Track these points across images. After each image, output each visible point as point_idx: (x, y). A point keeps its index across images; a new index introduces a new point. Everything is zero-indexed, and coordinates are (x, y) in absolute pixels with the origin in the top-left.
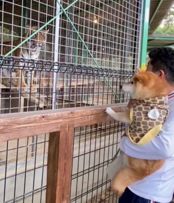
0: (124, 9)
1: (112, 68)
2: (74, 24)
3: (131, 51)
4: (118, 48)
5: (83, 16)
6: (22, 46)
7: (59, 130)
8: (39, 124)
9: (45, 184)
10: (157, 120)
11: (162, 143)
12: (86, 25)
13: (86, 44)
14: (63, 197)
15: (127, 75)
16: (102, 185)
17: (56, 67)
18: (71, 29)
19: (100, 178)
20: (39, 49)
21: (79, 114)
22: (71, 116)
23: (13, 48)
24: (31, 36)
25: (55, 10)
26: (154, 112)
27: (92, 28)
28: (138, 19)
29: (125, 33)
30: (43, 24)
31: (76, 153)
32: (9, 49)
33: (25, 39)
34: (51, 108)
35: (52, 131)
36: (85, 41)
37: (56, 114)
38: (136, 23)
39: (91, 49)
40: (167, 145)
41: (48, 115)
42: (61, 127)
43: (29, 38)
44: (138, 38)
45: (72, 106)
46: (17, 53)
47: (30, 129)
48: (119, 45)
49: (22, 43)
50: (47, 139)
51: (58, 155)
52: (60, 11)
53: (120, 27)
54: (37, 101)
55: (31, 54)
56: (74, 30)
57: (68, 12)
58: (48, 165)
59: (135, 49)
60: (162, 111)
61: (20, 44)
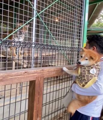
0: (73, 14)
1: (66, 46)
2: (44, 22)
3: (78, 36)
4: (70, 35)
5: (49, 18)
6: (14, 34)
8: (23, 76)
9: (27, 109)
10: (95, 75)
11: (98, 87)
12: (51, 22)
13: (51, 33)
14: (37, 116)
15: (75, 50)
16: (60, 109)
17: (33, 45)
18: (42, 24)
19: (59, 106)
20: (23, 36)
21: (47, 71)
22: (42, 72)
23: (9, 35)
24: (19, 29)
25: (33, 14)
26: (93, 70)
27: (55, 24)
29: (74, 26)
30: (26, 22)
31: (45, 92)
32: (6, 35)
33: (15, 30)
34: (31, 68)
35: (31, 80)
36: (50, 31)
37: (33, 71)
38: (80, 21)
39: (54, 36)
40: (101, 88)
42: (36, 78)
43: (18, 29)
44: (82, 29)
45: (43, 66)
46: (11, 37)
47: (18, 79)
48: (70, 33)
49: (14, 32)
50: (28, 84)
51: (35, 93)
52: (36, 15)
53: (71, 23)
54: (22, 64)
55: (19, 38)
56: (44, 25)
57: (40, 16)
58: (29, 99)
59: (79, 35)
60: (97, 69)
61: (13, 33)
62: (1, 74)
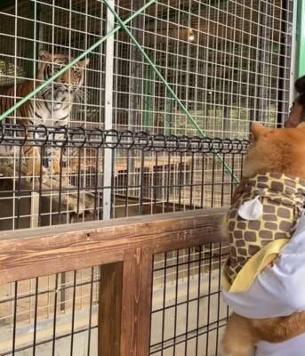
2: (145, 50)
7: (121, 259)
13: (171, 86)
21: (163, 228)
24: (54, 77)
25: (105, 23)
28: (287, 33)
30: (80, 53)
35: (106, 262)
36: (169, 81)
41: (98, 230)
42: (126, 253)
43: (51, 80)
45: (146, 211)
47: (61, 259)
49: (36, 91)
50: (97, 276)
51: (121, 308)
52: (115, 26)
56: (146, 60)
57: (131, 27)
58: (99, 326)
62: (4, 241)
